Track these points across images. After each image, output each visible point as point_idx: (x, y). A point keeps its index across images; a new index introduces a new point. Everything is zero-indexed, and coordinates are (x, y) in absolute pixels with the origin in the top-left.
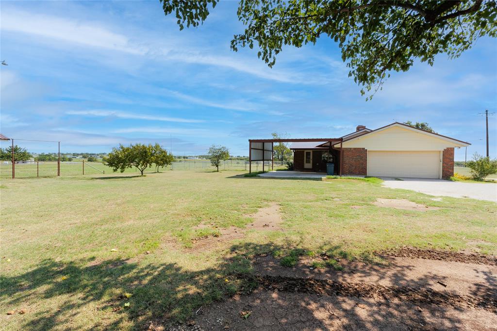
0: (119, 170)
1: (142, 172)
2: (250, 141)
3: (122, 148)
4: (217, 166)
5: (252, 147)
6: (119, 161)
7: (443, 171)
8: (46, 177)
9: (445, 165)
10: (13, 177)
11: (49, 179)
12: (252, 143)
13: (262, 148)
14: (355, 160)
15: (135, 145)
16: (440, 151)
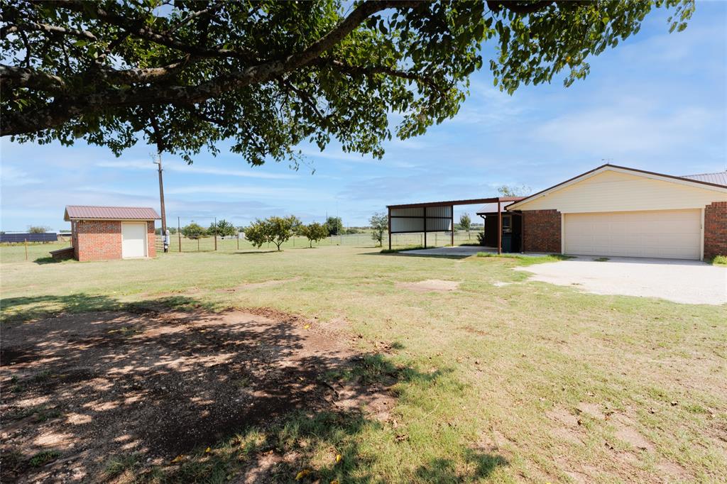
0: (257, 245)
1: (278, 246)
2: (390, 208)
3: (259, 222)
4: (380, 240)
5: (392, 215)
6: (256, 236)
7: (706, 245)
8: (205, 251)
9: (710, 235)
10: (180, 251)
11: (206, 253)
12: (392, 210)
13: (422, 215)
14: (541, 230)
15: (270, 219)
16: (701, 209)
